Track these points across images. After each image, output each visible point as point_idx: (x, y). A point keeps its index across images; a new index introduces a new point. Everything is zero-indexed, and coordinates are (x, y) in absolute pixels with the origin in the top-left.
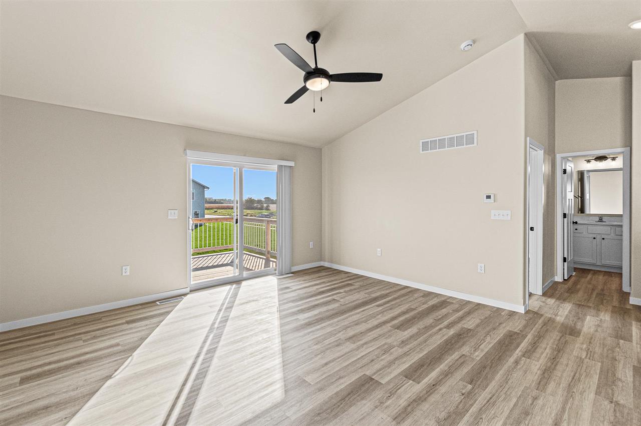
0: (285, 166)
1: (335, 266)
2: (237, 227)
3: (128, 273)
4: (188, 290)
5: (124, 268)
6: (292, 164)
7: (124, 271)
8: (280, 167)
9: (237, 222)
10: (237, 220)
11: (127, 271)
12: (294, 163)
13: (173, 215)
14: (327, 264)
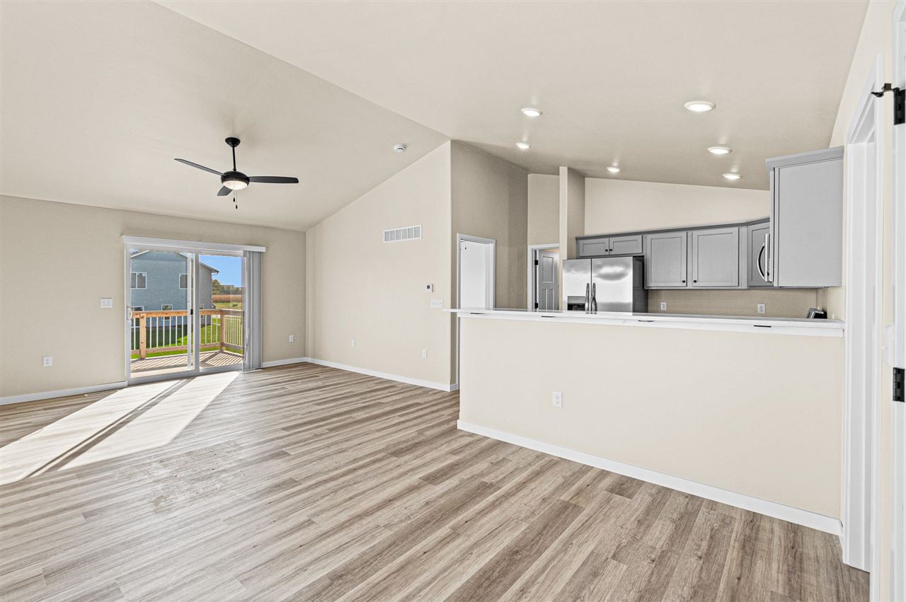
0: (253, 252)
1: (318, 362)
2: (192, 317)
3: (50, 364)
4: (126, 383)
5: (45, 358)
6: (263, 249)
7: (45, 361)
8: (245, 252)
9: (192, 313)
10: (192, 311)
11: (49, 362)
12: (265, 248)
13: (107, 304)
14: (309, 360)
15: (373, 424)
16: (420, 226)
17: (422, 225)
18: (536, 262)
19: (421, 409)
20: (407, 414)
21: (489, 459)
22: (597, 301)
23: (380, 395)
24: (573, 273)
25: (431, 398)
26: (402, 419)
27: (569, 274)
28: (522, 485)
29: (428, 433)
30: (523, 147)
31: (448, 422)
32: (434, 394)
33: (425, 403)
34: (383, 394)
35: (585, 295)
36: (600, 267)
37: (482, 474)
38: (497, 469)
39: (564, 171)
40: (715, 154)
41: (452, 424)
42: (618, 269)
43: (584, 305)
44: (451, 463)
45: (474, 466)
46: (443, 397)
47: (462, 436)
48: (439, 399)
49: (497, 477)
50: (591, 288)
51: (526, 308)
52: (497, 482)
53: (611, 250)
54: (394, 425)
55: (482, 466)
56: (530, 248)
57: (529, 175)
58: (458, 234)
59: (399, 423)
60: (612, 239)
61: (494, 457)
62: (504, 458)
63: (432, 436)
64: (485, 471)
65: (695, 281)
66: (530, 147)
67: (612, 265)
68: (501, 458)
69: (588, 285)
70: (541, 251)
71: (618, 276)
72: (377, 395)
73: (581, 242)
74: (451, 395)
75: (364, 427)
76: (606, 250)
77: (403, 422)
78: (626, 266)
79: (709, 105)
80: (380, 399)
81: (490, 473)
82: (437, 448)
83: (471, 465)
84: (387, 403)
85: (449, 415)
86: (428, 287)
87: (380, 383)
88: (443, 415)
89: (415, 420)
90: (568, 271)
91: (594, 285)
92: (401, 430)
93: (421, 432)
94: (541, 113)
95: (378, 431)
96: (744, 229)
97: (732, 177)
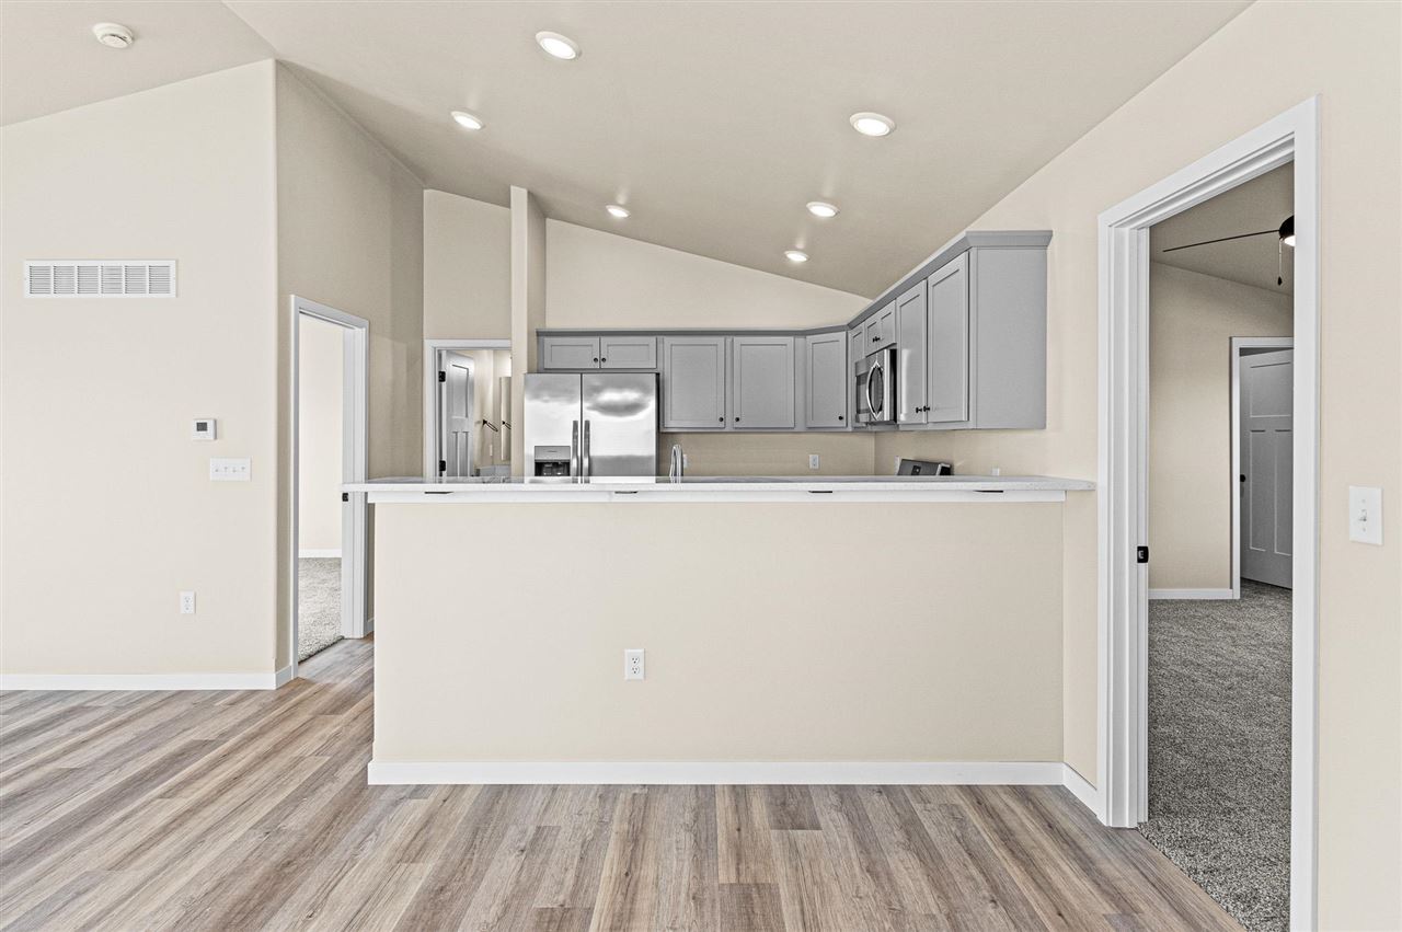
15: (79, 849)
16: (172, 264)
17: (177, 262)
18: (442, 377)
19: (226, 756)
20: (187, 782)
21: (506, 842)
22: (592, 454)
23: (47, 744)
24: (546, 401)
25: (231, 720)
26: (181, 803)
27: (537, 404)
28: (628, 881)
29: (296, 821)
30: (468, 123)
31: (327, 773)
32: (232, 704)
33: (224, 736)
34: (58, 740)
35: (570, 443)
36: (598, 390)
37: (522, 892)
38: (545, 862)
39: (519, 196)
40: (815, 215)
41: (347, 774)
42: (631, 396)
43: (567, 464)
44: (424, 890)
45: (488, 876)
46: (266, 709)
47: (396, 803)
48: (257, 715)
49: (561, 883)
50: (582, 430)
51: (422, 475)
52: (574, 895)
53: (604, 360)
54: (165, 831)
55: (503, 869)
56: (429, 346)
57: (425, 191)
58: (293, 296)
59: (180, 820)
60: (605, 340)
61: (512, 831)
62: (539, 828)
63: (310, 826)
64: (523, 878)
65: (738, 419)
66: (483, 127)
67: (620, 387)
68: (531, 830)
69: (575, 423)
70: (452, 352)
71: (631, 408)
72: (34, 750)
73: (548, 340)
74: (281, 699)
75: (52, 869)
76: (596, 360)
77: (192, 811)
78: (644, 389)
79: (888, 125)
80: (54, 758)
81: (539, 880)
82: (353, 859)
83: (479, 876)
84: (92, 766)
85: (318, 753)
86: (202, 427)
87: (21, 707)
88: (301, 758)
89: (228, 796)
90: (536, 396)
91: (587, 423)
92: (200, 839)
93: (271, 828)
94: (579, 54)
95: (119, 865)
96: (800, 340)
97: (797, 258)
